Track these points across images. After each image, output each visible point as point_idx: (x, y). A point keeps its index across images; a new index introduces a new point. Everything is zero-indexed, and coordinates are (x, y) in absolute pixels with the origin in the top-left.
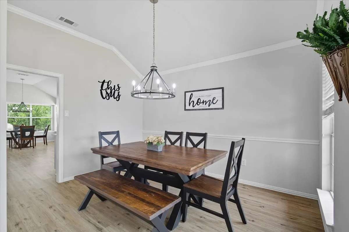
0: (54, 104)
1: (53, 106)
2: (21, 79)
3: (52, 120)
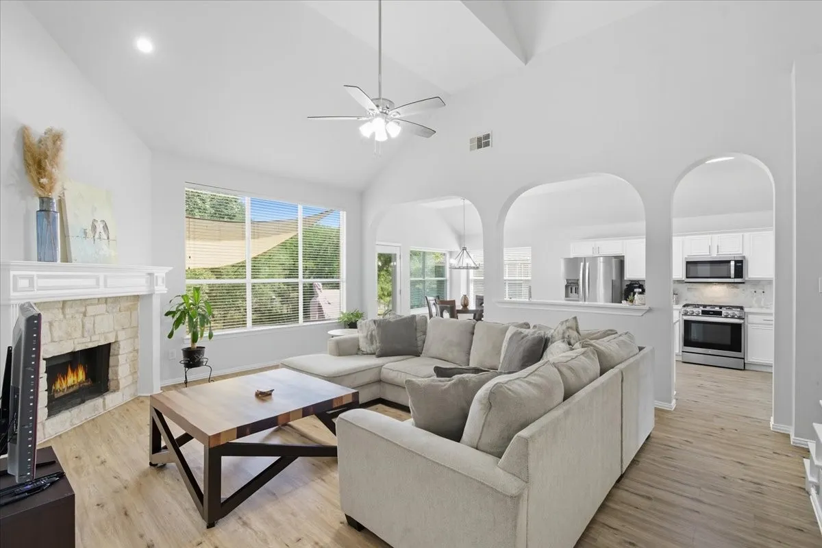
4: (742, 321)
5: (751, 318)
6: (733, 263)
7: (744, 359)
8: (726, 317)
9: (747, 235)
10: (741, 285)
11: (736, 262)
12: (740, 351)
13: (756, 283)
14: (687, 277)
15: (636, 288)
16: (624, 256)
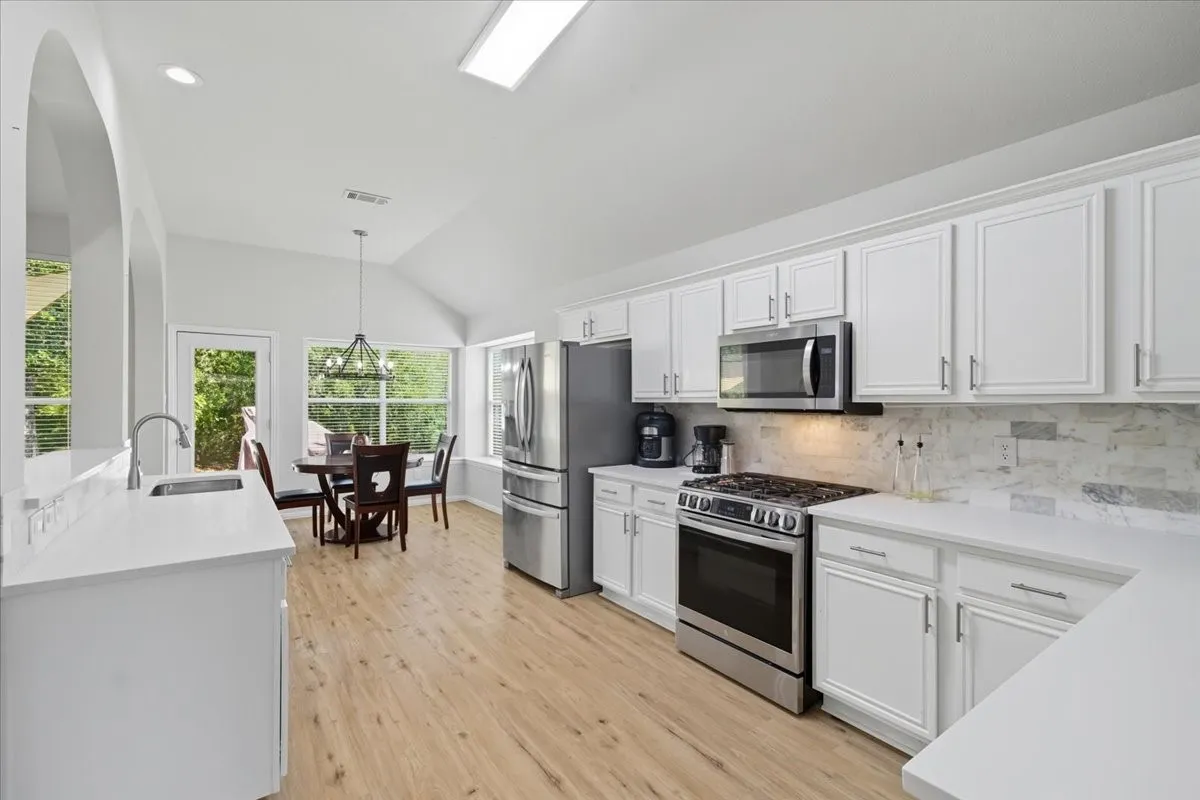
0: (457, 343)
1: (456, 351)
2: (356, 232)
3: (450, 409)
6: (809, 348)
14: (721, 395)
15: (649, 424)
16: (630, 340)
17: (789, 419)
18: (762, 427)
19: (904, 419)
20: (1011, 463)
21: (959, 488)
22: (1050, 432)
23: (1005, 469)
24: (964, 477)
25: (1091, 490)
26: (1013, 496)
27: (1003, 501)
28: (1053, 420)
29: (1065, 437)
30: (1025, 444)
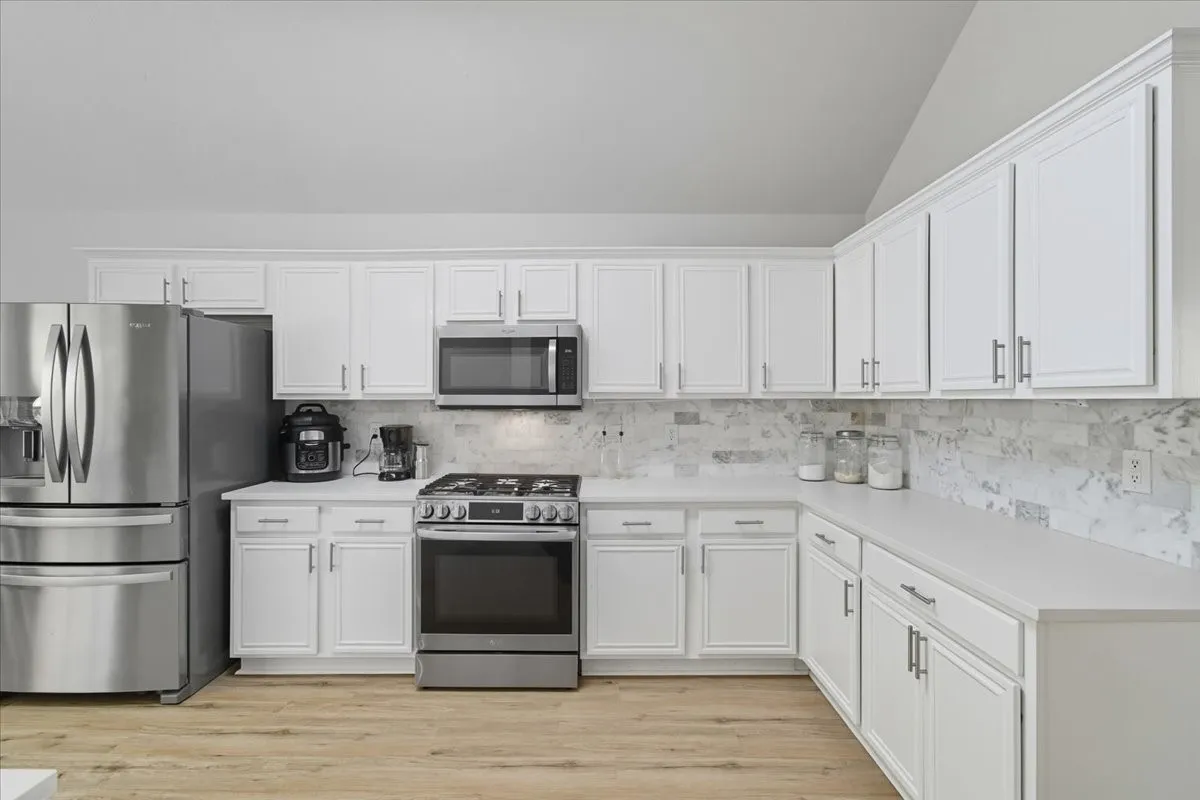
4: (572, 534)
5: (595, 521)
6: (552, 348)
7: (577, 653)
8: (533, 523)
9: (587, 265)
10: (573, 414)
11: (562, 343)
12: (569, 631)
13: (610, 406)
14: (442, 391)
15: (307, 427)
16: (271, 317)
17: (489, 415)
18: (457, 426)
19: (602, 413)
20: (674, 442)
21: (639, 465)
22: (695, 419)
23: (670, 447)
24: (644, 456)
25: (717, 455)
26: (676, 466)
27: (668, 470)
28: (697, 410)
29: (704, 422)
30: (683, 427)
